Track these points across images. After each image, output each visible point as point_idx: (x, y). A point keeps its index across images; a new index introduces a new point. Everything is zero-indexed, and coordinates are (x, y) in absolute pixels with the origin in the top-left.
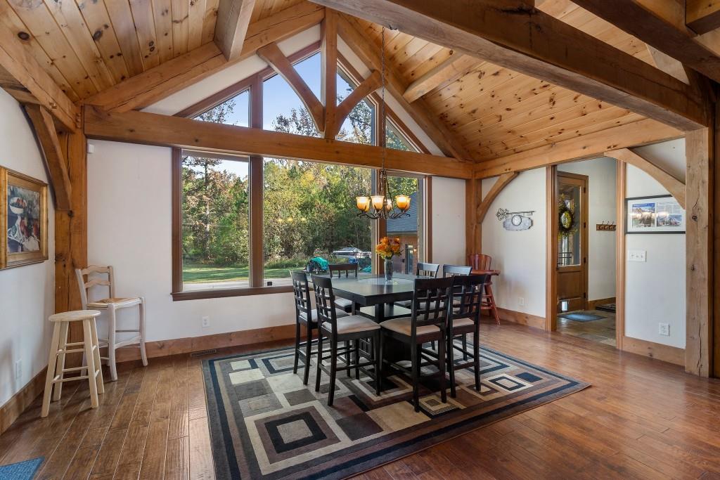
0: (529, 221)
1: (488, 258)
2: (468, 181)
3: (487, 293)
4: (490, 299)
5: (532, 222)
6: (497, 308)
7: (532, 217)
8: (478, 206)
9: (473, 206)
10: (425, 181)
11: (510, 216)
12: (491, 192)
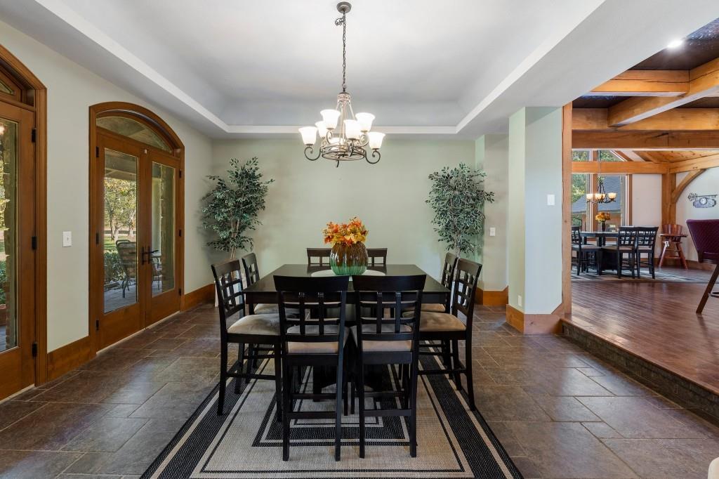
0: (713, 202)
1: (679, 228)
2: (664, 175)
3: (678, 249)
4: (680, 253)
5: (715, 202)
6: (687, 261)
7: (716, 199)
8: (672, 191)
9: (667, 192)
10: (627, 178)
11: (698, 198)
12: (682, 182)
